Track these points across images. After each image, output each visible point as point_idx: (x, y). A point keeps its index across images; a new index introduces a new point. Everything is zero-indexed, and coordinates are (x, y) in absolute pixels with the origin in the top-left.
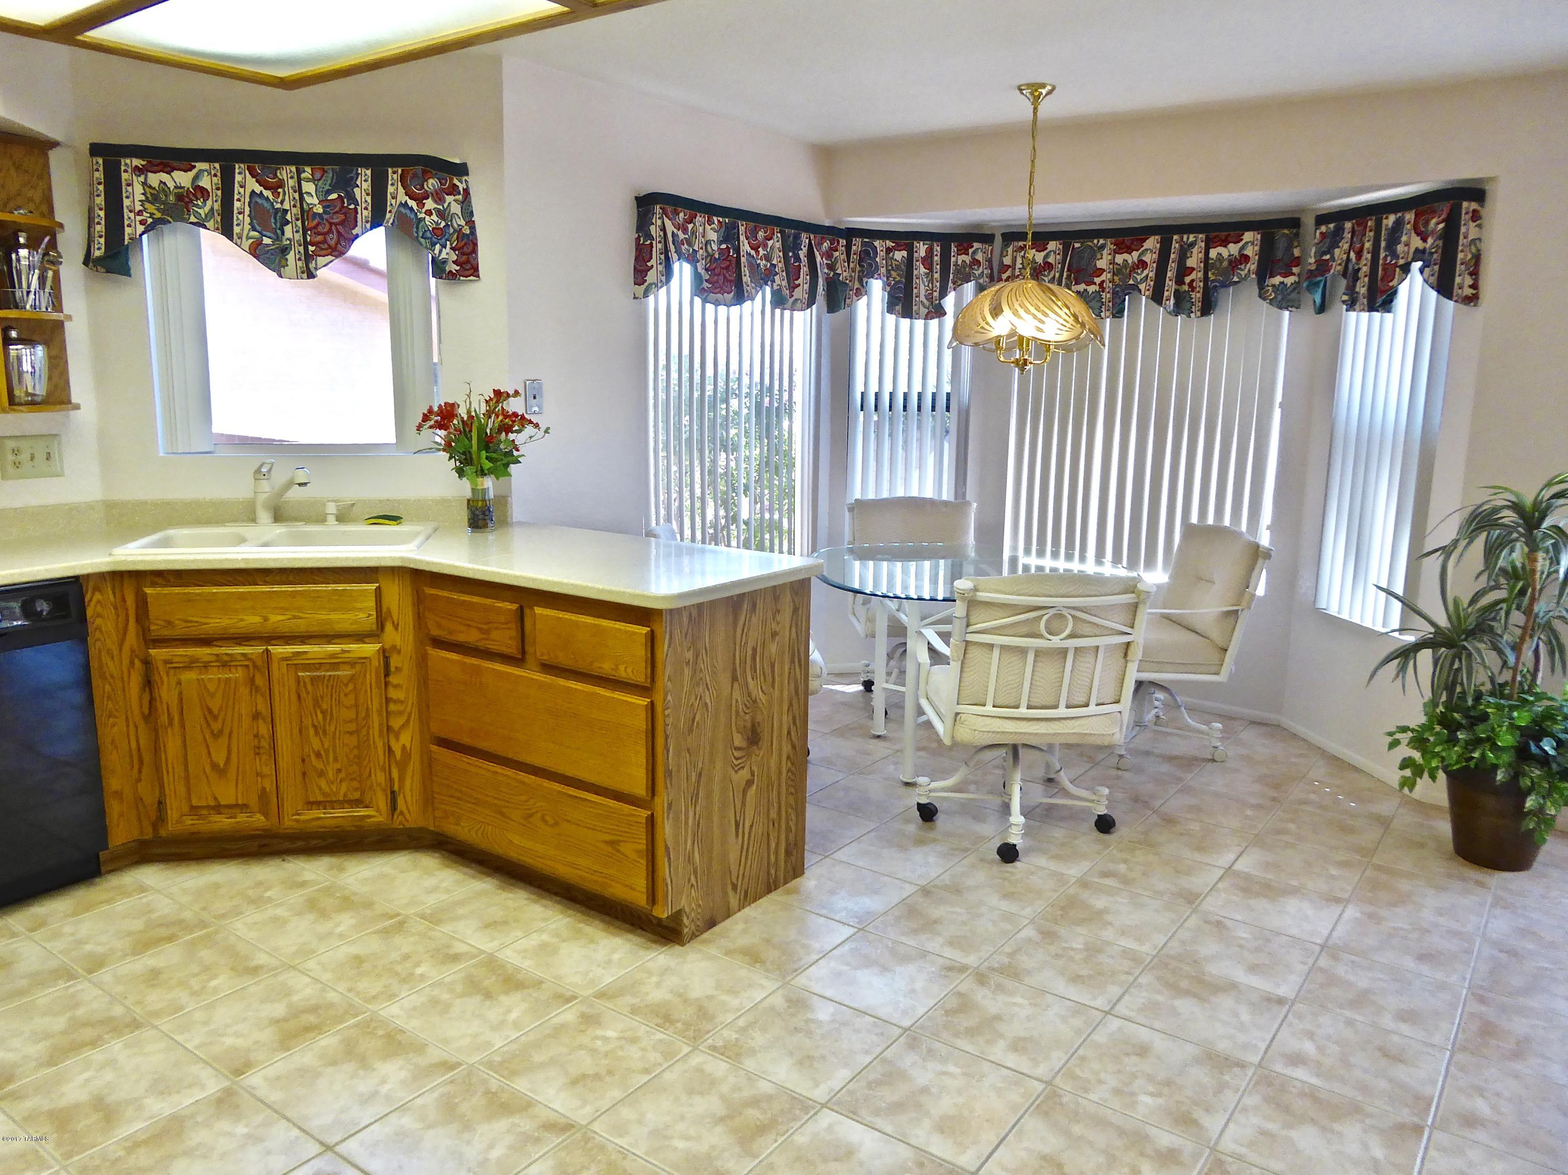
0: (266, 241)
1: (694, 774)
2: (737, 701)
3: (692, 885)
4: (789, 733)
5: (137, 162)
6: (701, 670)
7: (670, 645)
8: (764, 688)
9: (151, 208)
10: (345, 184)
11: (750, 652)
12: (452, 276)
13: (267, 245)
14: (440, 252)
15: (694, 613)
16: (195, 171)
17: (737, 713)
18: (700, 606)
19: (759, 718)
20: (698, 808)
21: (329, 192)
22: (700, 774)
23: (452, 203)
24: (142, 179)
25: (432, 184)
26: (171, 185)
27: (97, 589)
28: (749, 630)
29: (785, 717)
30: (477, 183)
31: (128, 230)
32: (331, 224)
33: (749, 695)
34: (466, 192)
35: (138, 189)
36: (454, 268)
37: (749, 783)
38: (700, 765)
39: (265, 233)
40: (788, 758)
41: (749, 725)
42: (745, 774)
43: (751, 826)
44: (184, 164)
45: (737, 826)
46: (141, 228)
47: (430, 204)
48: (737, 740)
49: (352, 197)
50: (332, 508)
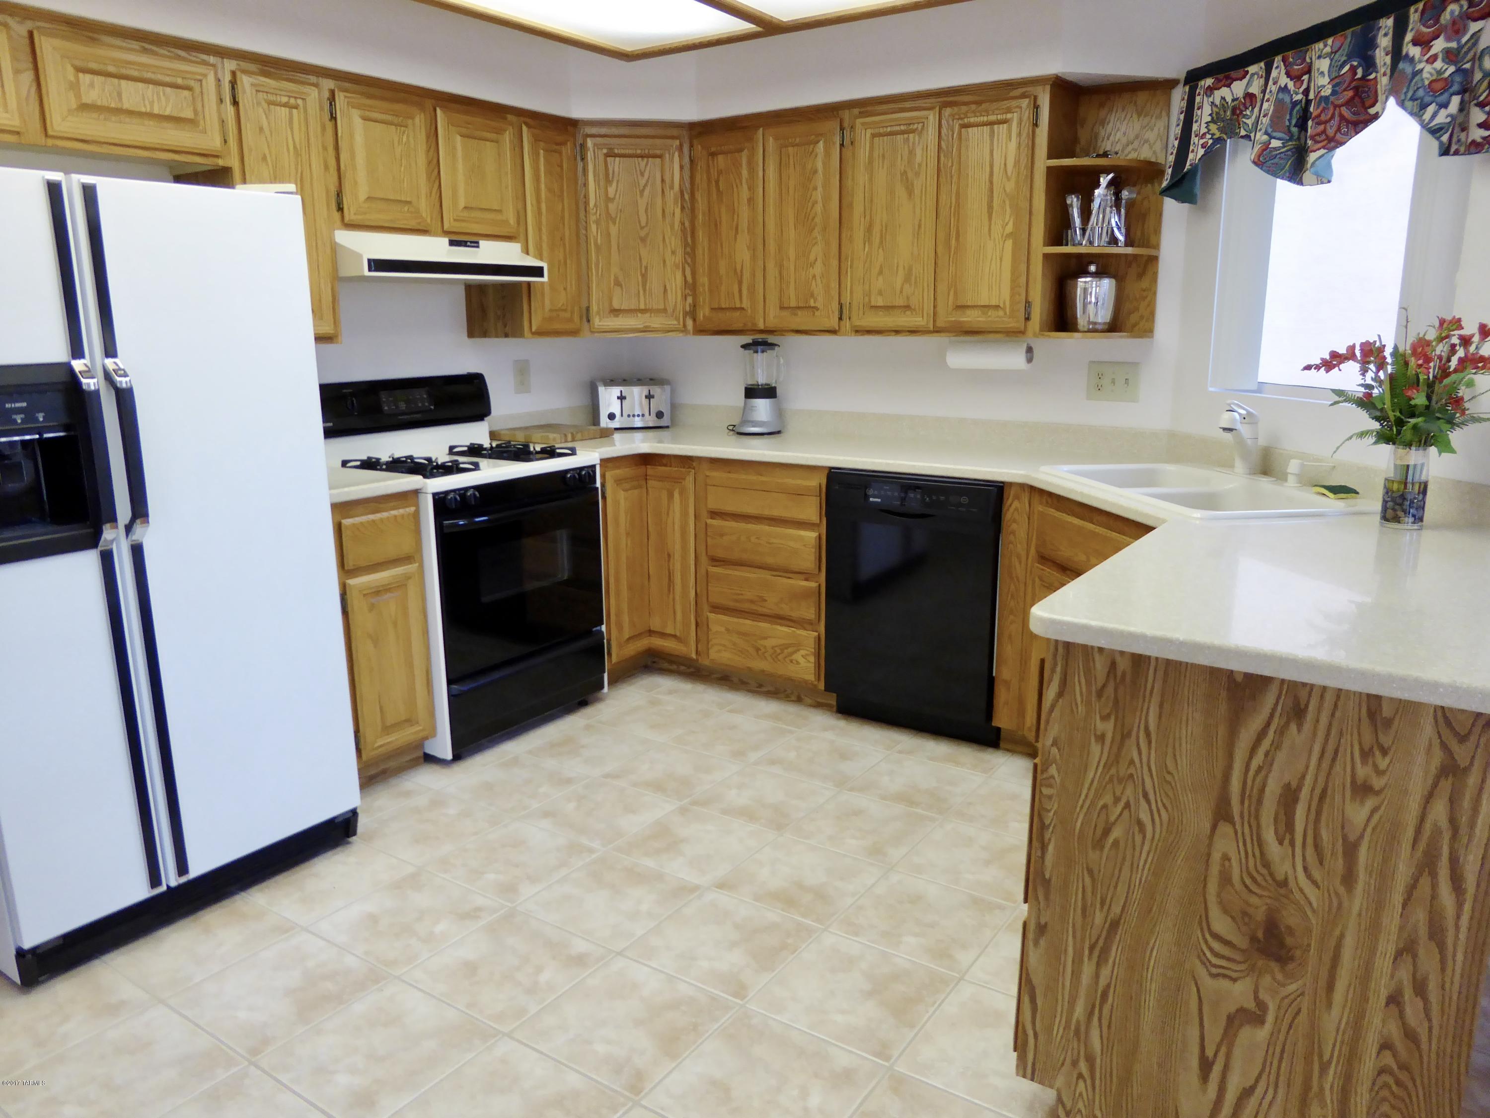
0: (1275, 143)
1: (1099, 918)
2: (1226, 858)
3: (1080, 1076)
4: (1394, 1000)
5: (1209, 81)
6: (1132, 762)
7: (1060, 694)
8: (1317, 875)
9: (1213, 128)
10: (1364, 50)
11: (1273, 788)
12: (1477, 147)
13: (1275, 149)
15: (1123, 665)
16: (1248, 77)
17: (1225, 879)
18: (1139, 661)
19: (1290, 918)
20: (1105, 972)
21: (1343, 64)
22: (1114, 925)
23: (1483, 32)
24: (1211, 99)
25: (1451, 12)
26: (1229, 99)
27: (1017, 497)
28: (1277, 746)
29: (1383, 963)
31: (1191, 156)
32: (1335, 106)
33: (1267, 865)
35: (1207, 109)
37: (1256, 1017)
38: (1116, 909)
39: (1274, 134)
40: (1386, 1046)
41: (1260, 915)
42: (1237, 992)
43: (1247, 1093)
44: (1240, 72)
45: (1206, 1066)
46: (1201, 152)
47: (1439, 45)
48: (1221, 924)
49: (1369, 64)
50: (1293, 466)
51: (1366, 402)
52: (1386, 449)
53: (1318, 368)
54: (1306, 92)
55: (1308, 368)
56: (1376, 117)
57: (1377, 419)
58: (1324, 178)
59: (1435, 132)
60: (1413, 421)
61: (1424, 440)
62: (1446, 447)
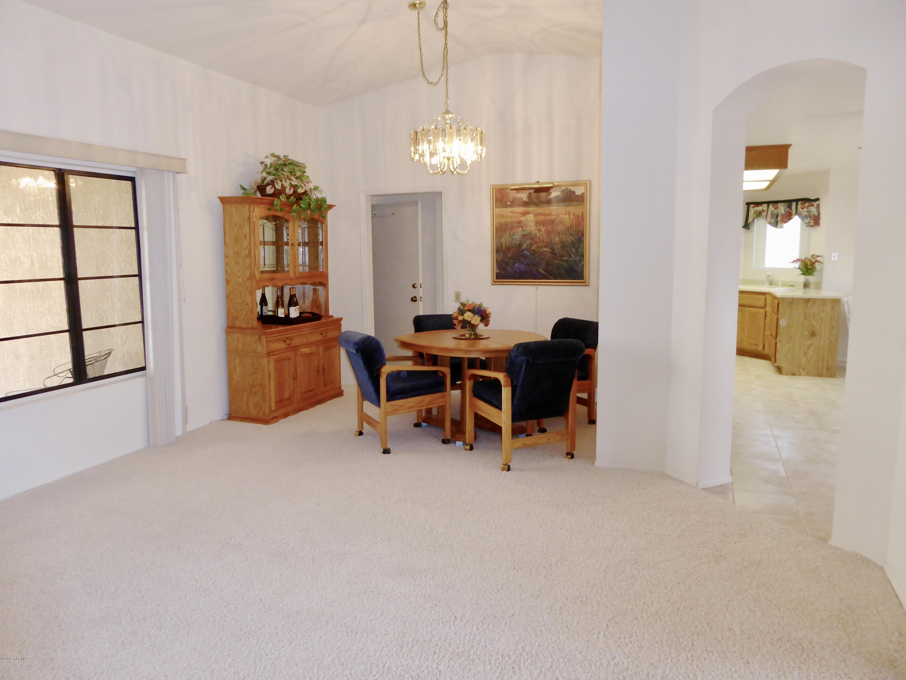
0: (772, 221)
2: (806, 324)
4: (829, 338)
5: (753, 205)
8: (818, 323)
9: (754, 215)
10: (790, 207)
11: (812, 313)
12: (812, 226)
14: (806, 221)
16: (763, 206)
17: (806, 327)
19: (815, 330)
21: (786, 208)
23: (813, 209)
24: (753, 209)
25: (807, 204)
26: (758, 210)
28: (812, 308)
29: (827, 333)
30: (822, 203)
31: (750, 220)
32: (785, 216)
33: (812, 324)
34: (818, 206)
35: (753, 211)
36: (813, 224)
37: (811, 345)
39: (772, 219)
40: (828, 344)
41: (811, 331)
42: (809, 343)
43: (811, 356)
44: (761, 205)
45: (805, 354)
46: (752, 220)
47: (805, 210)
48: (806, 333)
49: (791, 209)
50: (780, 282)
51: (799, 268)
52: (803, 276)
53: (791, 263)
54: (778, 212)
55: (790, 263)
56: (792, 218)
57: (802, 271)
58: (782, 227)
59: (806, 223)
60: (809, 271)
61: (810, 274)
62: (813, 275)
